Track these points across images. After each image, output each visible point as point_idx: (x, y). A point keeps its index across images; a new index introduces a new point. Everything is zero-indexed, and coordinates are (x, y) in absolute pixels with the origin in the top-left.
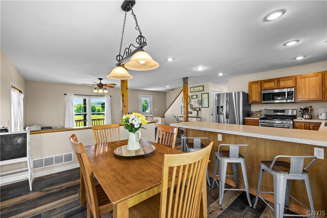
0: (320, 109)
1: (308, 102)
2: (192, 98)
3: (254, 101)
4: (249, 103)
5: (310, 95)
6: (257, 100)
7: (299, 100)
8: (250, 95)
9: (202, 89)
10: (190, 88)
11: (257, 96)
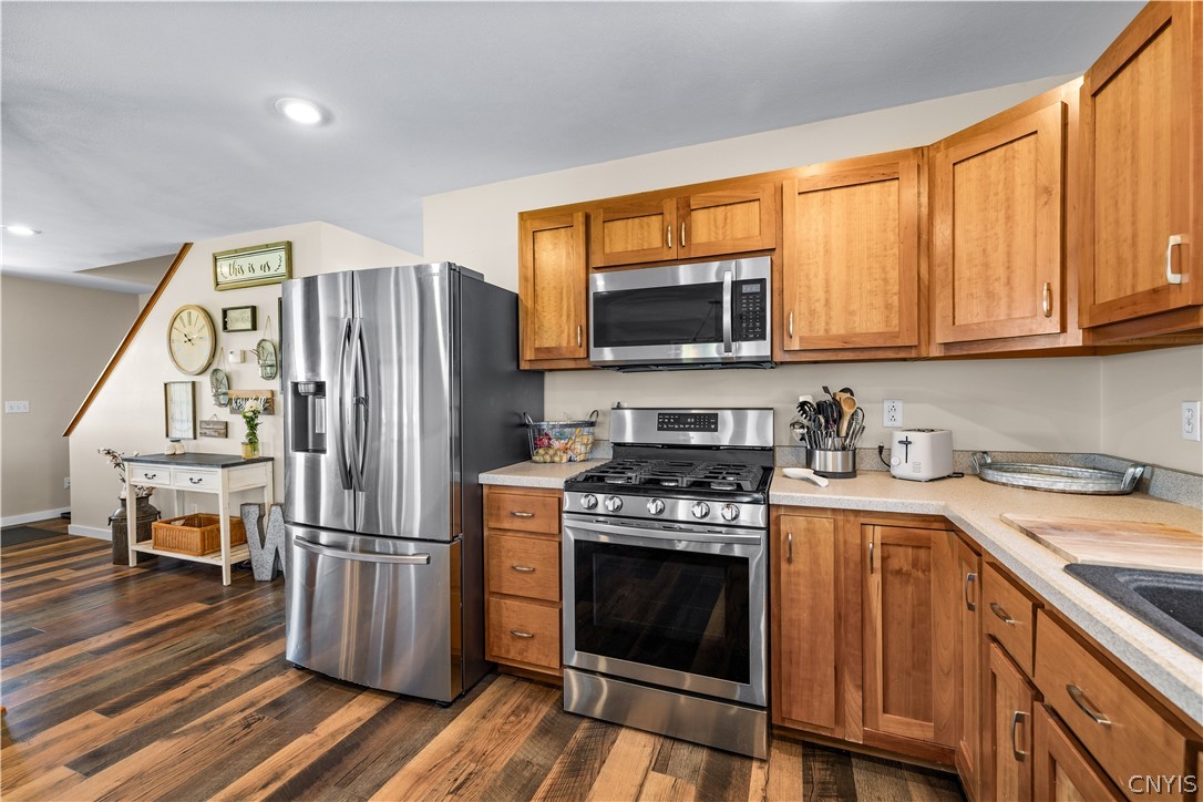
0: (888, 405)
1: (841, 356)
2: (225, 328)
3: (548, 350)
4: (524, 366)
5: (852, 313)
6: (564, 344)
7: (796, 346)
8: (530, 304)
9: (283, 270)
10: (216, 260)
11: (568, 316)
